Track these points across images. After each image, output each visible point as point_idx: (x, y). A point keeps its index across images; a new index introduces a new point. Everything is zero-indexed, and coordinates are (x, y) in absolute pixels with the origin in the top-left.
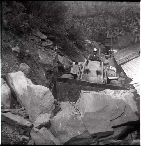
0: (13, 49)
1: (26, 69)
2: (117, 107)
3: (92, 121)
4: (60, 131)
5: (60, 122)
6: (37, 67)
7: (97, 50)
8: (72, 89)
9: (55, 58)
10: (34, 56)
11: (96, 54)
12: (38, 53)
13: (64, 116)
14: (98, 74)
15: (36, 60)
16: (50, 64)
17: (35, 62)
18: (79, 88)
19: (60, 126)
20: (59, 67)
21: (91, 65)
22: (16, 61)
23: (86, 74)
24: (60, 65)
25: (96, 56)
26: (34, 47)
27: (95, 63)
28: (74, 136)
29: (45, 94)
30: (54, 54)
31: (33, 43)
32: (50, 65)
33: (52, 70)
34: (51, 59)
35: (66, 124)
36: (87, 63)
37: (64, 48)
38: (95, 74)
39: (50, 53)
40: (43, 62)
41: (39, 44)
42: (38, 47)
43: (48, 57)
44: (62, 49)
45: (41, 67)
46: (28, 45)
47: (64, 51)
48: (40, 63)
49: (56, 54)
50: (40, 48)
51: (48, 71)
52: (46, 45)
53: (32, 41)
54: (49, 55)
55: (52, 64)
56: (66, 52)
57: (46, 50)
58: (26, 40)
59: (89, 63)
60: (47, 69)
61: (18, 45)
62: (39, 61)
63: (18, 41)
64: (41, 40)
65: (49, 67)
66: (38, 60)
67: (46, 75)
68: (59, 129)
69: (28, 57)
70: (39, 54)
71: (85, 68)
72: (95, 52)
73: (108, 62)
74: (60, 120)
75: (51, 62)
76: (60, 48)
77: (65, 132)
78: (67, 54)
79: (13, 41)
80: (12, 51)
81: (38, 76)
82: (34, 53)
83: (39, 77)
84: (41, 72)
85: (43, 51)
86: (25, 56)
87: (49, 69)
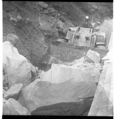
0: (12, 19)
1: (12, 39)
2: (82, 80)
3: (57, 91)
4: (28, 100)
5: (29, 92)
6: (37, 32)
7: (89, 18)
8: (63, 52)
9: (54, 24)
10: (35, 23)
11: (88, 21)
12: (38, 20)
13: (33, 87)
14: (87, 40)
15: (37, 27)
16: (48, 29)
17: (35, 28)
18: (69, 51)
19: (29, 96)
20: (59, 32)
21: (82, 31)
22: (12, 30)
23: (77, 39)
24: (60, 30)
25: (88, 23)
26: (35, 15)
27: (85, 29)
28: (40, 106)
29: (21, 65)
30: (53, 20)
31: (35, 12)
32: (48, 31)
33: (51, 35)
34: (50, 25)
35: (34, 94)
36: (79, 29)
37: (68, 14)
38: (85, 40)
39: (50, 20)
40: (42, 28)
41: (40, 12)
42: (39, 15)
43: (47, 24)
44: (66, 14)
45: (41, 32)
46: (30, 14)
47: (68, 16)
48: (40, 29)
49: (55, 21)
50: (41, 16)
51: (46, 36)
52: (47, 13)
53: (34, 10)
54: (48, 21)
55: (50, 30)
56: (70, 17)
57: (46, 18)
58: (28, 9)
59: (80, 30)
60: (46, 34)
61: (19, 14)
62: (40, 27)
63: (20, 10)
64: (42, 8)
65: (48, 33)
66: (38, 27)
67: (44, 40)
68: (28, 98)
69: (28, 24)
70: (40, 21)
71: (76, 34)
72: (87, 19)
73: (99, 28)
74: (30, 90)
75: (49, 28)
76: (65, 13)
77: (32, 101)
78: (71, 19)
79: (16, 10)
80: (11, 21)
81: (36, 40)
82: (35, 21)
83: (38, 42)
84: (40, 37)
85: (43, 18)
86: (26, 24)
87: (48, 34)
